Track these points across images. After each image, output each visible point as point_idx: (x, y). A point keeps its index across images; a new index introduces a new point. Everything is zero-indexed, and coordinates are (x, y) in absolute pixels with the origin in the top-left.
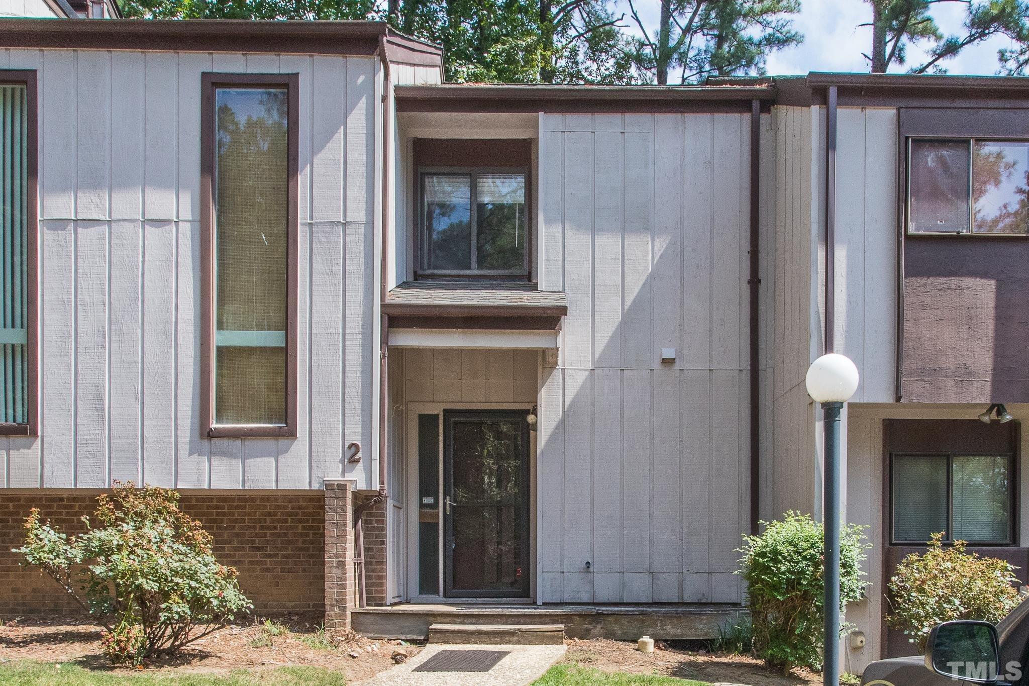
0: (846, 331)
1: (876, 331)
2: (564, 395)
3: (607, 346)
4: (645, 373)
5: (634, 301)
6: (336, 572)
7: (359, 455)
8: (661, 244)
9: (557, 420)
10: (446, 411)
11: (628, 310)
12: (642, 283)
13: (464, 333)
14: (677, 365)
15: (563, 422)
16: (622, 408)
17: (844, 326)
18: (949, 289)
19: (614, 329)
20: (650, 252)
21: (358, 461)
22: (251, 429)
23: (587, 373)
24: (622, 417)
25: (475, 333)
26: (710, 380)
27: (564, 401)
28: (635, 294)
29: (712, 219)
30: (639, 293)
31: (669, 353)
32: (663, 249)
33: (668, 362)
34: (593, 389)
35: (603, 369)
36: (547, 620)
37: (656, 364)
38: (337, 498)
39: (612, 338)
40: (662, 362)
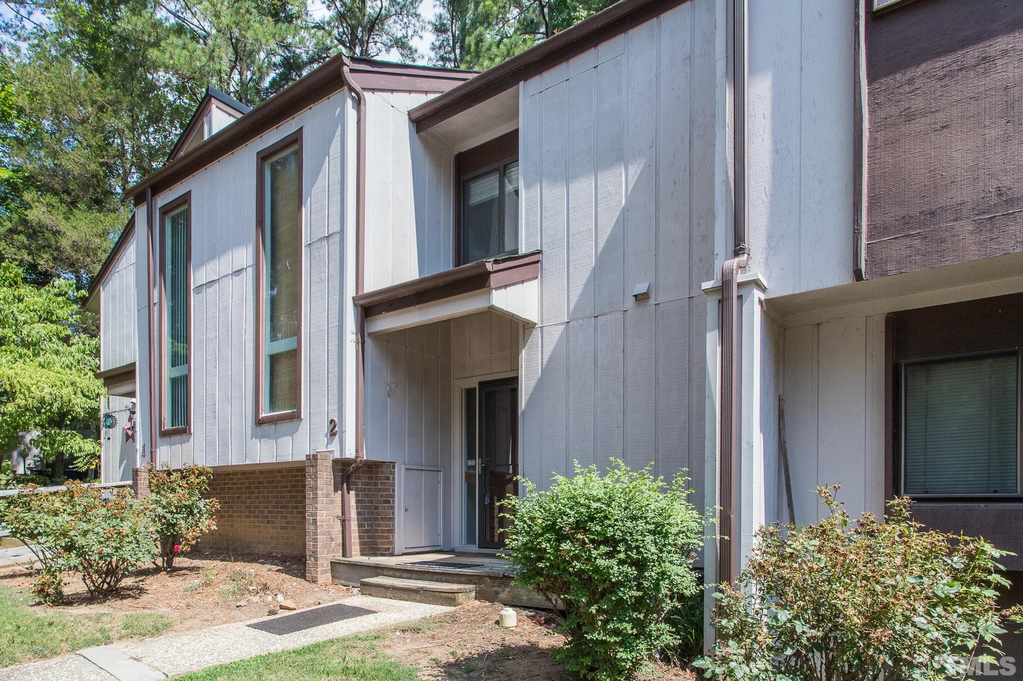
0: (772, 196)
1: (821, 181)
2: (542, 353)
3: (582, 295)
4: (619, 316)
5: (607, 241)
6: (312, 527)
7: (336, 429)
8: (635, 169)
9: (536, 378)
10: (481, 384)
11: (601, 253)
12: (615, 220)
13: (420, 309)
14: (652, 301)
15: (541, 381)
16: (595, 358)
17: (767, 189)
18: (961, 69)
19: (587, 276)
20: (624, 184)
21: (335, 434)
22: (278, 415)
23: (563, 327)
24: (596, 366)
25: (428, 307)
26: (690, 310)
27: (542, 359)
28: (608, 234)
29: (692, 122)
30: (612, 231)
31: (641, 288)
32: (637, 175)
33: (642, 298)
34: (568, 341)
35: (577, 319)
36: (463, 580)
37: (630, 303)
38: (312, 466)
39: (586, 285)
40: (636, 300)
